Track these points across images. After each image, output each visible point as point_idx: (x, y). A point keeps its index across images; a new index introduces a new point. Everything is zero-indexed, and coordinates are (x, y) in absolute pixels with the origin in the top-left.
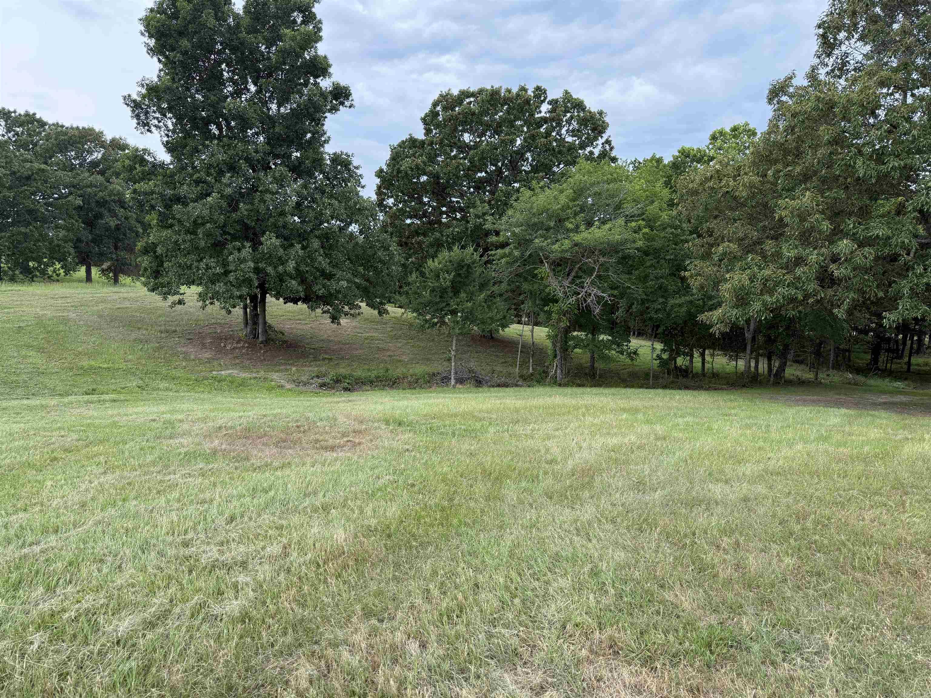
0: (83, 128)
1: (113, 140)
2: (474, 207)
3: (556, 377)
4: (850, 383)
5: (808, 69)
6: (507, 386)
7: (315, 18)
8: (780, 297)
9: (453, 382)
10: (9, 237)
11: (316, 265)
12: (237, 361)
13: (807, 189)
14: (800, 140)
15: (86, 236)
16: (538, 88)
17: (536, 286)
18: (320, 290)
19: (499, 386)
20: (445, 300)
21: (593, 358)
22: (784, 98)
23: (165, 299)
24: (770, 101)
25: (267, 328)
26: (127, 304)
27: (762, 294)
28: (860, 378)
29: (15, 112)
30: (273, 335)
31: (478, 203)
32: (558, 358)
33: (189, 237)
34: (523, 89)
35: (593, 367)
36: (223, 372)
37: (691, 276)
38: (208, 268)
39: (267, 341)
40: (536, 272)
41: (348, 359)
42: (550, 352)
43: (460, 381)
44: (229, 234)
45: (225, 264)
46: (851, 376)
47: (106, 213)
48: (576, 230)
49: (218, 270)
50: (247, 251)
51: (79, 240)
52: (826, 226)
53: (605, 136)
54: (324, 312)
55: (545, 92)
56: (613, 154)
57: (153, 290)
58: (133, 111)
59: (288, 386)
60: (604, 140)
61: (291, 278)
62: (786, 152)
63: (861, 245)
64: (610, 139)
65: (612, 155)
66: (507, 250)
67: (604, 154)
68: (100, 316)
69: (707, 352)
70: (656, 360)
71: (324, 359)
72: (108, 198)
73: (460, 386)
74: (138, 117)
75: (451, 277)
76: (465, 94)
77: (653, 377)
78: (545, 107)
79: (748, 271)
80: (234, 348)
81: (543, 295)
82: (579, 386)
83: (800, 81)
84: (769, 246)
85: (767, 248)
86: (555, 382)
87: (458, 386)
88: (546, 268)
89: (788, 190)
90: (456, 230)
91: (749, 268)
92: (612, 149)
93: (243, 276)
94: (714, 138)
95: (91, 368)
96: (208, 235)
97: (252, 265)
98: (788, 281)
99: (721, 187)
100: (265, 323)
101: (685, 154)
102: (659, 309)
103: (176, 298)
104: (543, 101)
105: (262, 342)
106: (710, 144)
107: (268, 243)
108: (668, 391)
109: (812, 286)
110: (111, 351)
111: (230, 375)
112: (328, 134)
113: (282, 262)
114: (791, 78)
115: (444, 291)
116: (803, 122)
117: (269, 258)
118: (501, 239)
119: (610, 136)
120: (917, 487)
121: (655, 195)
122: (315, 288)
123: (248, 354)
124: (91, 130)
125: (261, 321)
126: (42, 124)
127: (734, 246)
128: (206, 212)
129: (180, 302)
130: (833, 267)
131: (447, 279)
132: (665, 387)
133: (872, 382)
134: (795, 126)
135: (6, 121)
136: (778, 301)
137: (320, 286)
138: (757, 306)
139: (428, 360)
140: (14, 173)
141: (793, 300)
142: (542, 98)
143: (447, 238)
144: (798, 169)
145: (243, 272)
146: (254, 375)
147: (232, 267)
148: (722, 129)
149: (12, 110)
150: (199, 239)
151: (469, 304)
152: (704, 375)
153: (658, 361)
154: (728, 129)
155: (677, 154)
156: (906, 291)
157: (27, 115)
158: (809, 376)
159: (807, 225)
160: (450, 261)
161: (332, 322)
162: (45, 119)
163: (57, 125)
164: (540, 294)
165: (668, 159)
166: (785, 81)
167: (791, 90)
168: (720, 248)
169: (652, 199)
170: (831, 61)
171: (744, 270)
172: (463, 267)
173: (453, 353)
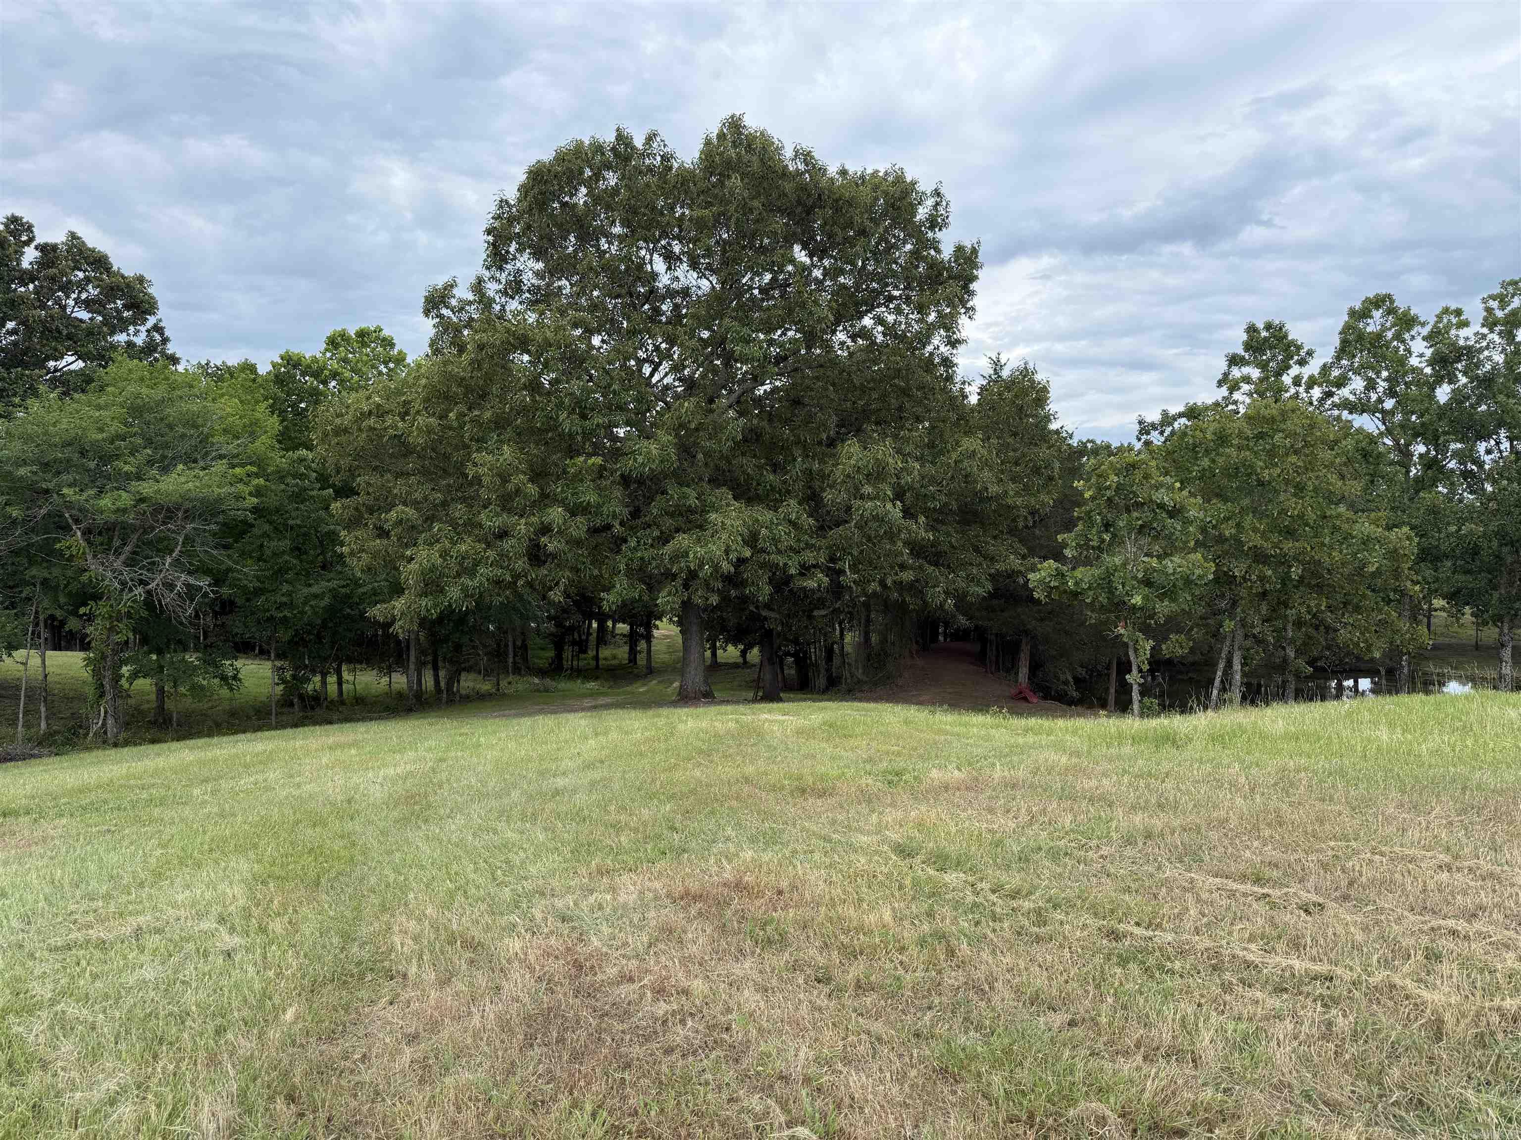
3: (105, 733)
4: (538, 691)
5: (473, 281)
6: (11, 760)
8: (484, 580)
13: (502, 442)
14: (489, 378)
16: (14, 220)
17: (56, 572)
21: (161, 691)
22: (445, 312)
24: (427, 313)
27: (459, 575)
28: (548, 682)
32: (108, 697)
35: (161, 708)
37: (352, 554)
40: (58, 546)
42: (90, 691)
46: (536, 681)
48: (139, 475)
52: (532, 489)
53: (151, 321)
55: (29, 228)
56: (171, 349)
60: (149, 324)
62: (468, 390)
63: (573, 514)
64: (162, 324)
65: (169, 352)
67: (150, 348)
70: (278, 684)
77: (276, 713)
78: (30, 255)
79: (438, 546)
81: (74, 587)
82: (153, 741)
83: (462, 292)
84: (459, 511)
85: (457, 514)
86: (104, 743)
88: (75, 540)
89: (478, 441)
91: (438, 541)
92: (165, 340)
94: (333, 343)
98: (492, 559)
99: (386, 429)
101: (291, 362)
102: (285, 604)
104: (26, 243)
106: (327, 350)
108: (301, 729)
109: (520, 564)
114: (452, 286)
116: (492, 357)
119: (160, 320)
127: (410, 512)
130: (544, 540)
132: (296, 726)
133: (563, 685)
136: (481, 584)
138: (453, 593)
141: (498, 582)
142: (24, 238)
144: (488, 415)
148: (344, 330)
152: (342, 703)
153: (282, 687)
154: (352, 332)
155: (280, 361)
156: (622, 567)
158: (486, 687)
159: (510, 487)
164: (66, 586)
165: (264, 369)
166: (445, 289)
167: (454, 302)
168: (393, 514)
169: (252, 430)
170: (503, 277)
171: (431, 544)
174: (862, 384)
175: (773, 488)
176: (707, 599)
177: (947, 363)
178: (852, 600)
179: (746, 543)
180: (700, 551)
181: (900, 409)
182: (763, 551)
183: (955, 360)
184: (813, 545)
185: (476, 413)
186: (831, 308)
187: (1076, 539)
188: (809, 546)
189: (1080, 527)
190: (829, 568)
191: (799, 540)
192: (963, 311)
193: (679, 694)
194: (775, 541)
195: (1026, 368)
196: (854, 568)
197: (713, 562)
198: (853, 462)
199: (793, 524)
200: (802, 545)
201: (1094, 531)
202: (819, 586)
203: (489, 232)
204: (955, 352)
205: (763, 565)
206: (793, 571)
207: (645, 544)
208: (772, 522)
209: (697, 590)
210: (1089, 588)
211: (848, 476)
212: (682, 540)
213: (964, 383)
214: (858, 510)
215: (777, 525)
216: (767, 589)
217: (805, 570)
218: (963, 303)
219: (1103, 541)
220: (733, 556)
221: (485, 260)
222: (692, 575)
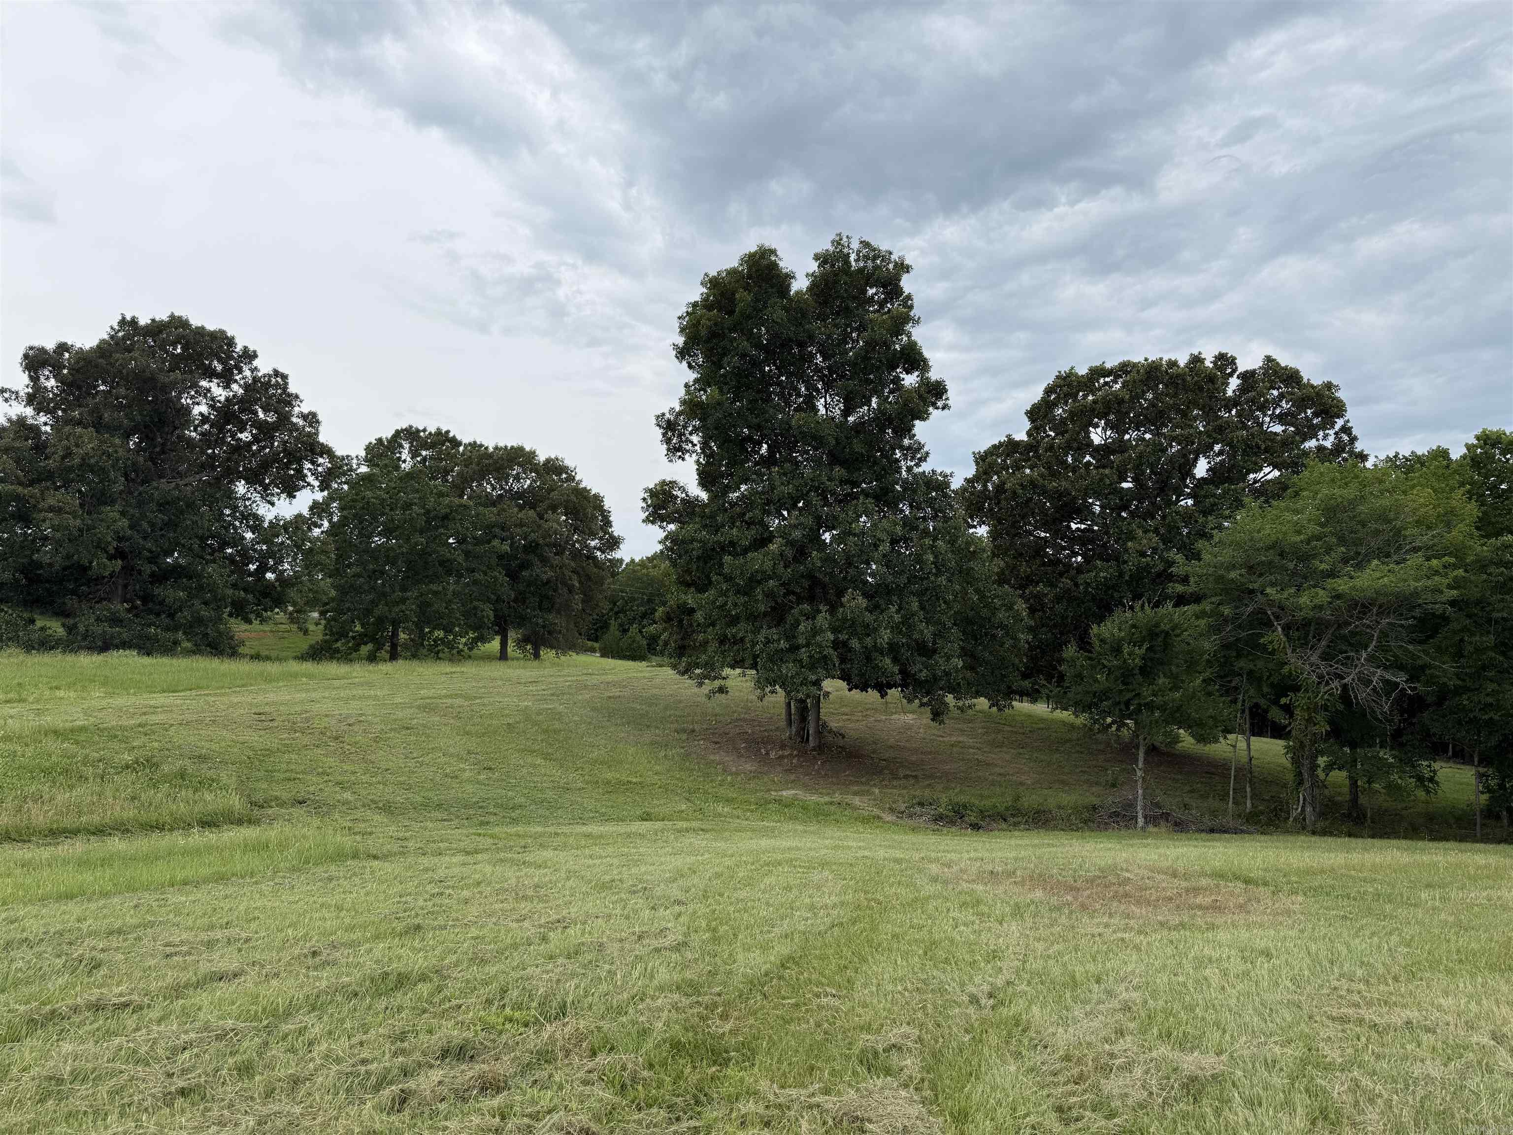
0: (512, 447)
1: (548, 461)
3: (1304, 819)
6: (1225, 832)
7: (902, 293)
9: (1141, 821)
10: (416, 598)
11: (916, 636)
12: (793, 777)
15: (507, 591)
16: (1221, 357)
17: (1260, 664)
18: (921, 671)
19: (1212, 831)
20: (1130, 687)
21: (1354, 783)
23: (700, 684)
25: (822, 729)
26: (615, 692)
29: (424, 430)
30: (830, 738)
31: (1139, 532)
32: (1307, 785)
33: (742, 599)
34: (1196, 360)
35: (1354, 800)
36: (784, 793)
38: (768, 641)
39: (821, 748)
40: (1262, 641)
41: (940, 778)
42: (1290, 777)
43: (1152, 820)
44: (794, 593)
45: (790, 636)
47: (536, 561)
48: (1332, 574)
49: (783, 644)
50: (823, 619)
51: (499, 600)
53: (1340, 423)
54: (922, 705)
55: (1233, 361)
56: (1359, 446)
57: (683, 674)
58: (664, 435)
59: (889, 818)
60: (1337, 427)
61: (882, 654)
64: (1349, 425)
65: (1357, 450)
66: (1207, 606)
67: (1339, 448)
68: (594, 709)
70: (1482, 793)
71: (906, 777)
72: (541, 542)
73: (1155, 830)
74: (668, 441)
75: (1143, 651)
76: (1098, 372)
77: (1475, 825)
78: (1234, 383)
80: (781, 757)
81: (1275, 679)
82: (1350, 835)
86: (1304, 829)
87: (1149, 828)
88: (1277, 636)
92: (1353, 440)
93: (820, 652)
95: (620, 782)
96: (769, 595)
97: (832, 637)
100: (818, 718)
101: (1490, 440)
102: (1491, 705)
103: (717, 683)
104: (1231, 375)
105: (814, 749)
107: (853, 604)
110: (630, 758)
111: (795, 798)
112: (926, 449)
113: (869, 630)
115: (1126, 676)
117: (852, 626)
118: (1192, 588)
119: (1348, 421)
121: (1452, 512)
122: (913, 669)
123: (802, 766)
124: (521, 449)
125: (811, 717)
126: (456, 443)
128: (768, 564)
129: (722, 690)
131: (1134, 655)
135: (411, 443)
137: (919, 666)
139: (1063, 782)
140: (428, 512)
142: (1229, 371)
143: (1086, 588)
145: (820, 646)
146: (827, 799)
147: (801, 641)
149: (421, 428)
150: (757, 601)
151: (1178, 695)
153: (1486, 796)
155: (1475, 442)
157: (439, 433)
160: (1137, 627)
161: (933, 720)
162: (459, 438)
163: (474, 445)
164: (1268, 678)
165: (1457, 453)
169: (1448, 519)
172: (1157, 635)
173: (1139, 773)
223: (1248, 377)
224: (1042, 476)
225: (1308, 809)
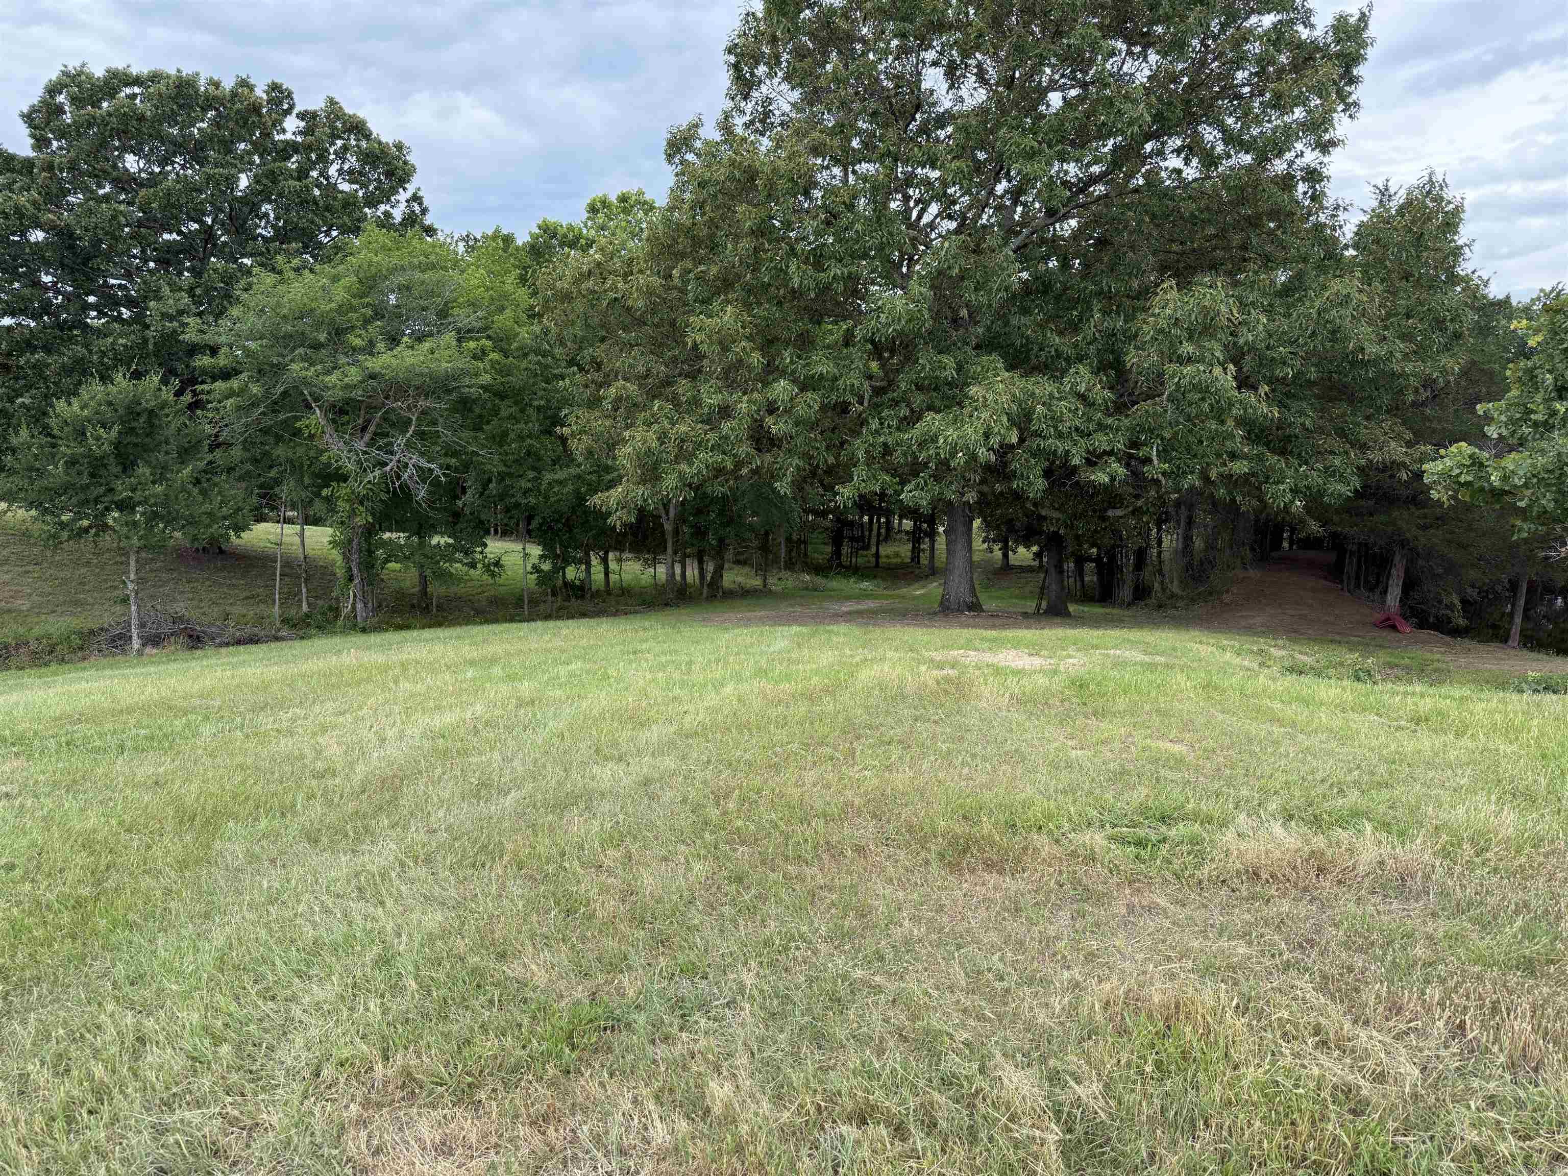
2: (158, 298)
3: (355, 617)
4: (807, 589)
5: (719, 116)
8: (703, 466)
9: (136, 643)
13: (729, 302)
14: (712, 224)
16: (275, 87)
17: (300, 451)
19: (239, 642)
20: (103, 481)
21: (422, 575)
22: (690, 157)
24: (670, 158)
27: (677, 462)
28: (819, 580)
31: (166, 290)
32: (357, 581)
34: (245, 84)
37: (573, 435)
40: (298, 425)
43: (154, 640)
46: (808, 578)
48: (370, 349)
52: (756, 359)
53: (411, 188)
55: (289, 95)
56: (428, 220)
60: (409, 194)
62: (697, 242)
63: (802, 388)
64: (420, 194)
65: (427, 223)
66: (235, 384)
67: (411, 220)
69: (611, 555)
70: (531, 573)
73: (155, 651)
75: (114, 433)
77: (529, 602)
78: (292, 124)
79: (655, 427)
81: (316, 468)
82: (400, 628)
83: (710, 133)
84: (683, 387)
85: (681, 391)
86: (354, 627)
87: (148, 650)
88: (317, 418)
89: (703, 302)
90: (121, 341)
91: (656, 422)
92: (424, 211)
94: (593, 209)
98: (712, 442)
99: (605, 291)
101: (549, 231)
102: (530, 490)
104: (287, 112)
106: (588, 218)
108: (551, 624)
109: (744, 449)
114: (697, 126)
115: (97, 466)
116: (715, 196)
118: (222, 361)
119: (419, 189)
120: (870, 727)
121: (505, 296)
127: (632, 388)
130: (769, 420)
131: (102, 440)
132: (547, 617)
133: (835, 584)
134: (704, 201)
136: (699, 472)
138: (670, 481)
139: (77, 603)
141: (719, 471)
142: (285, 106)
144: (714, 270)
148: (605, 196)
151: (159, 489)
152: (608, 592)
153: (535, 576)
154: (613, 198)
155: (537, 231)
156: (860, 455)
158: (757, 582)
159: (731, 357)
160: (110, 404)
164: (309, 466)
165: (522, 238)
166: (689, 129)
167: (698, 144)
168: (613, 390)
169: (500, 303)
170: (749, 107)
171: (649, 425)
172: (138, 414)
173: (131, 586)
174: (1192, 214)
175: (1059, 355)
176: (963, 495)
177: (1313, 176)
178: (1160, 497)
179: (1013, 422)
180: (952, 434)
181: (1244, 247)
182: (1038, 434)
183: (1325, 172)
184: (1110, 427)
185: (702, 268)
186: (1149, 105)
187: (1508, 410)
188: (1101, 427)
189: (1514, 393)
190: (1131, 456)
191: (1090, 420)
192: (1341, 107)
193: (941, 604)
194: (1056, 420)
195: (1431, 181)
196: (1164, 454)
197: (968, 448)
198: (1168, 312)
199: (1082, 397)
200: (1092, 426)
201: (1539, 398)
202: (1113, 479)
203: (729, 51)
204: (1326, 160)
205: (1036, 453)
206: (1076, 461)
207: (889, 426)
208: (1051, 396)
209: (951, 483)
210: (1526, 485)
211: (1161, 331)
212: (932, 421)
213: (1337, 208)
214: (1173, 376)
215: (1060, 399)
216: (1040, 484)
217: (1093, 460)
218: (1342, 97)
219: (1554, 413)
220: (994, 441)
221: (729, 89)
222: (944, 464)
223: (307, 116)
224: (34, 203)
225: (359, 606)
